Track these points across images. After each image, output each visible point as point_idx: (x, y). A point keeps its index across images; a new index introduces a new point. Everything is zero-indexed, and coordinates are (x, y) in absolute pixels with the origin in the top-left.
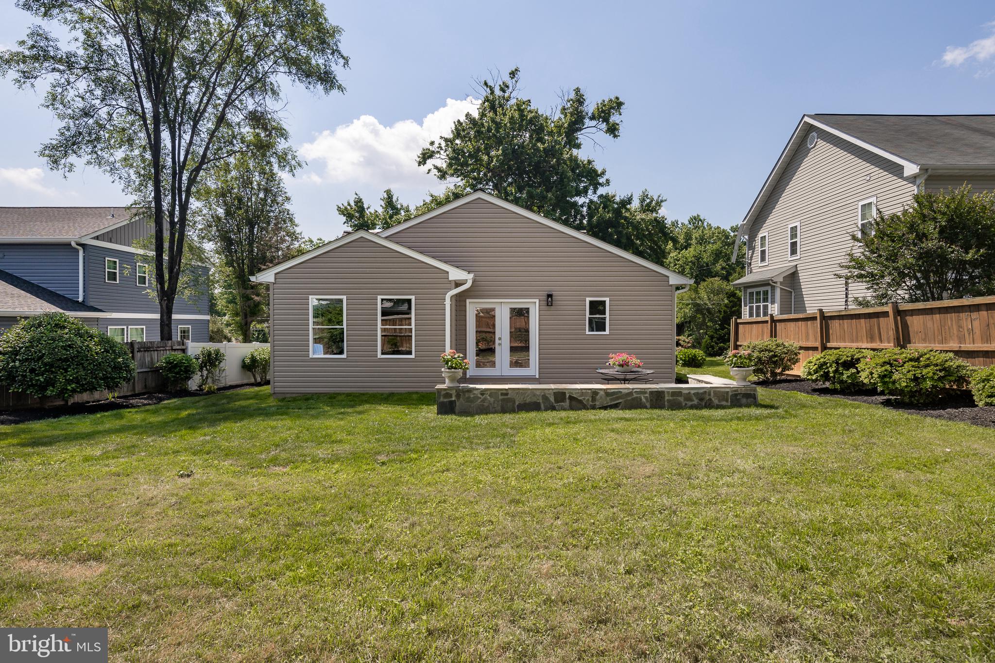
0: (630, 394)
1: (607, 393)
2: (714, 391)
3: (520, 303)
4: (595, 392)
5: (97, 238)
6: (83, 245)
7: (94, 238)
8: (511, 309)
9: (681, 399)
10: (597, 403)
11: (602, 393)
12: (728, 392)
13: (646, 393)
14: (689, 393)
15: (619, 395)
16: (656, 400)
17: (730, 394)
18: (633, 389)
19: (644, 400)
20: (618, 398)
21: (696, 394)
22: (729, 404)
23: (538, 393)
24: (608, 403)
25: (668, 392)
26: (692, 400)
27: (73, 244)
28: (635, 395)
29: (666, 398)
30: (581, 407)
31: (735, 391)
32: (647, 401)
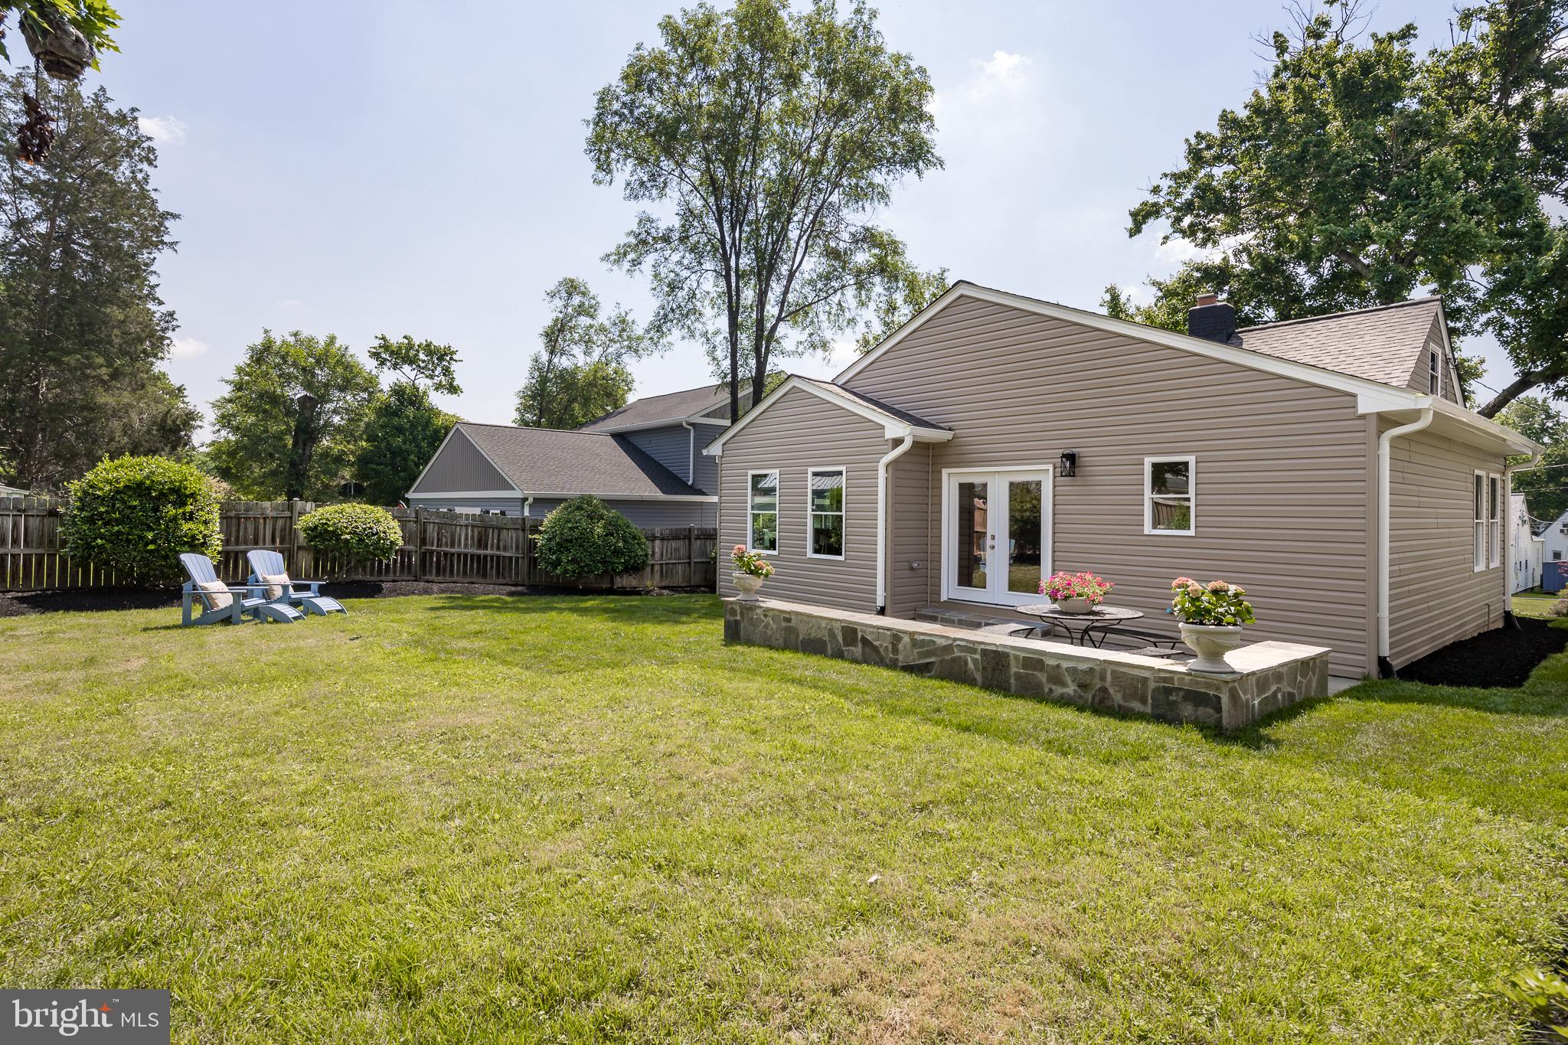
0: (948, 649)
1: (916, 641)
2: (1114, 672)
3: (1025, 473)
4: (896, 636)
5: (707, 415)
6: (693, 425)
7: (704, 416)
8: (1011, 484)
9: (1043, 677)
10: (900, 657)
11: (906, 639)
12: (1145, 680)
13: (974, 651)
14: (1058, 666)
15: (932, 647)
16: (994, 670)
17: (1152, 685)
18: (955, 640)
19: (971, 665)
20: (929, 654)
21: (1073, 671)
22: (1149, 710)
23: (823, 624)
24: (914, 660)
25: (1017, 657)
26: (1064, 685)
27: (684, 424)
28: (957, 653)
29: (1014, 669)
30: (878, 659)
31: (1165, 680)
32: (977, 669)
